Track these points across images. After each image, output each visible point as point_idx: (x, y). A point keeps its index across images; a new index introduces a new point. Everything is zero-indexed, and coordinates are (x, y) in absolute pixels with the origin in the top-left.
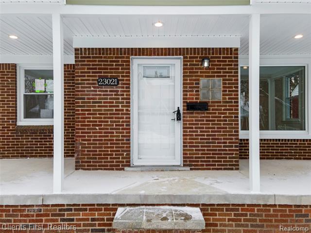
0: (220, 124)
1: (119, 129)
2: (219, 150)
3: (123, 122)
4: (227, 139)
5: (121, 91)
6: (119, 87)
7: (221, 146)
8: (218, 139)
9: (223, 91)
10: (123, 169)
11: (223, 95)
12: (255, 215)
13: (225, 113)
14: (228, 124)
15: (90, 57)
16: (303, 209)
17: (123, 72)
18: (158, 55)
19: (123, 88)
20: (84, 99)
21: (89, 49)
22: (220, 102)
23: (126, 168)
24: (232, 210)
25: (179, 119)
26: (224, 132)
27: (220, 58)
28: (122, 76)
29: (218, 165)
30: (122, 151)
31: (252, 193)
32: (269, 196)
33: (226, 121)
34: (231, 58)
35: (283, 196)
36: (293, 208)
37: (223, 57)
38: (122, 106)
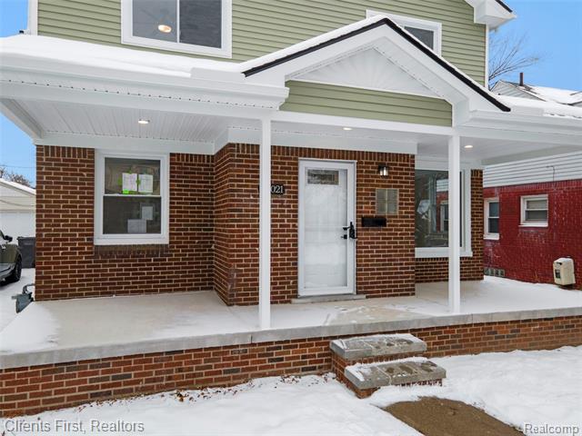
0: (396, 243)
1: (284, 250)
2: (396, 273)
3: (289, 241)
4: (403, 260)
5: (288, 201)
6: (285, 197)
7: (397, 269)
8: (394, 260)
9: (401, 204)
10: (290, 302)
11: (400, 208)
12: (455, 336)
13: (401, 230)
14: (404, 243)
15: (249, 156)
16: (493, 326)
17: (290, 178)
18: (331, 158)
19: (289, 197)
20: (241, 211)
21: (248, 145)
22: (396, 217)
23: (293, 300)
24: (436, 333)
25: (352, 236)
26: (400, 251)
27: (396, 165)
28: (289, 183)
29: (395, 291)
30: (288, 278)
32: (468, 316)
33: (402, 238)
34: (408, 165)
35: (479, 315)
36: (485, 326)
37: (400, 165)
38: (288, 221)
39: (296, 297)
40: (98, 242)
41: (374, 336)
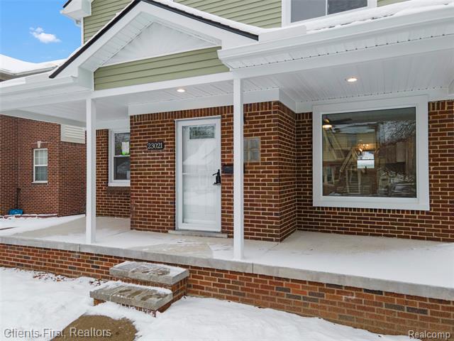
0: (259, 189)
1: (164, 192)
2: (258, 218)
3: (167, 185)
4: (266, 205)
5: (167, 154)
6: (165, 151)
7: (259, 214)
8: (256, 205)
9: (263, 151)
10: (167, 232)
11: (262, 155)
12: (236, 283)
13: (264, 176)
14: (267, 189)
15: (141, 123)
16: (284, 282)
17: (167, 136)
18: (198, 116)
19: (167, 151)
20: (137, 163)
21: (141, 115)
22: (258, 164)
23: (170, 231)
24: (216, 275)
25: (218, 182)
26: (262, 197)
27: (257, 114)
28: (167, 140)
29: (257, 235)
30: (167, 214)
31: (234, 260)
32: (247, 265)
33: (265, 184)
34: (270, 113)
35: (260, 265)
36: (274, 280)
37: (262, 113)
38: (167, 169)
39: (174, 229)
40: (110, 184)
41: (158, 265)
